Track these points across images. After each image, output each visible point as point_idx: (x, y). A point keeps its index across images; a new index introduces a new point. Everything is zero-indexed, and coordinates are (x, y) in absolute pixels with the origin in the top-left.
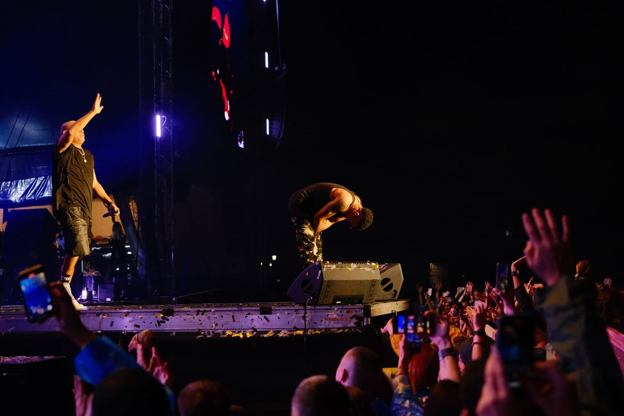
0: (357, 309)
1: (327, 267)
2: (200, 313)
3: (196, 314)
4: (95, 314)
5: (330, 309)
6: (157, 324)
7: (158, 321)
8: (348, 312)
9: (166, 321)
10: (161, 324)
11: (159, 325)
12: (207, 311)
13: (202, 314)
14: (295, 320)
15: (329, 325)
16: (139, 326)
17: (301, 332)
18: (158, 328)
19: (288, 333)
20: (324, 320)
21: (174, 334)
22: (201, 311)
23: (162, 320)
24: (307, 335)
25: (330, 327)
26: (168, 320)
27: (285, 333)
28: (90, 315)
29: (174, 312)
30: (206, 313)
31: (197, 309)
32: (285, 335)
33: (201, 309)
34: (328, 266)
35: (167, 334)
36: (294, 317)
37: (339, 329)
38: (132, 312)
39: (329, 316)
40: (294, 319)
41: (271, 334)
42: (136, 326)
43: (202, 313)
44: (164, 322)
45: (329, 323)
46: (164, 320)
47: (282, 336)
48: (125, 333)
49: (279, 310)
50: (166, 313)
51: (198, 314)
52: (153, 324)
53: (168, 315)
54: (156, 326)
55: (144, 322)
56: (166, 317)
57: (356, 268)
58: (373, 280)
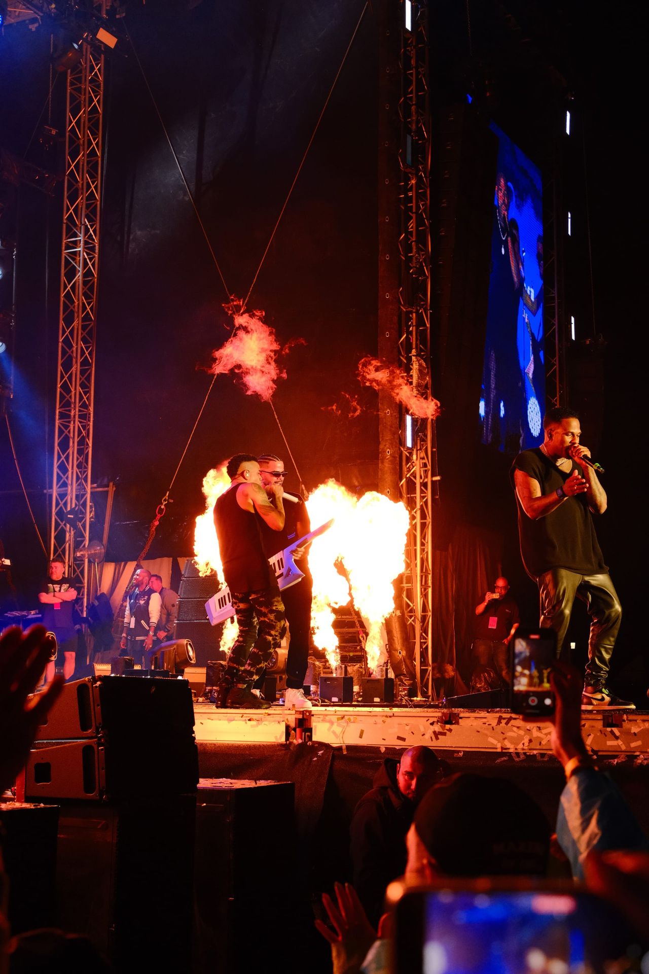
2: (502, 721)
3: (496, 721)
6: (434, 738)
7: (434, 732)
9: (448, 733)
10: (439, 736)
11: (437, 738)
12: (515, 719)
13: (507, 723)
16: (403, 739)
18: (436, 743)
21: (461, 754)
22: (504, 719)
23: (441, 730)
26: (450, 730)
27: (645, 759)
29: (461, 718)
30: (513, 722)
31: (498, 715)
32: (646, 762)
33: (504, 715)
35: (451, 753)
38: (393, 716)
41: (622, 759)
42: (399, 738)
43: (505, 721)
44: (444, 734)
46: (445, 731)
47: (641, 764)
48: (383, 750)
49: (636, 720)
50: (448, 719)
51: (499, 723)
52: (427, 736)
53: (451, 723)
54: (432, 740)
55: (412, 732)
56: (448, 726)
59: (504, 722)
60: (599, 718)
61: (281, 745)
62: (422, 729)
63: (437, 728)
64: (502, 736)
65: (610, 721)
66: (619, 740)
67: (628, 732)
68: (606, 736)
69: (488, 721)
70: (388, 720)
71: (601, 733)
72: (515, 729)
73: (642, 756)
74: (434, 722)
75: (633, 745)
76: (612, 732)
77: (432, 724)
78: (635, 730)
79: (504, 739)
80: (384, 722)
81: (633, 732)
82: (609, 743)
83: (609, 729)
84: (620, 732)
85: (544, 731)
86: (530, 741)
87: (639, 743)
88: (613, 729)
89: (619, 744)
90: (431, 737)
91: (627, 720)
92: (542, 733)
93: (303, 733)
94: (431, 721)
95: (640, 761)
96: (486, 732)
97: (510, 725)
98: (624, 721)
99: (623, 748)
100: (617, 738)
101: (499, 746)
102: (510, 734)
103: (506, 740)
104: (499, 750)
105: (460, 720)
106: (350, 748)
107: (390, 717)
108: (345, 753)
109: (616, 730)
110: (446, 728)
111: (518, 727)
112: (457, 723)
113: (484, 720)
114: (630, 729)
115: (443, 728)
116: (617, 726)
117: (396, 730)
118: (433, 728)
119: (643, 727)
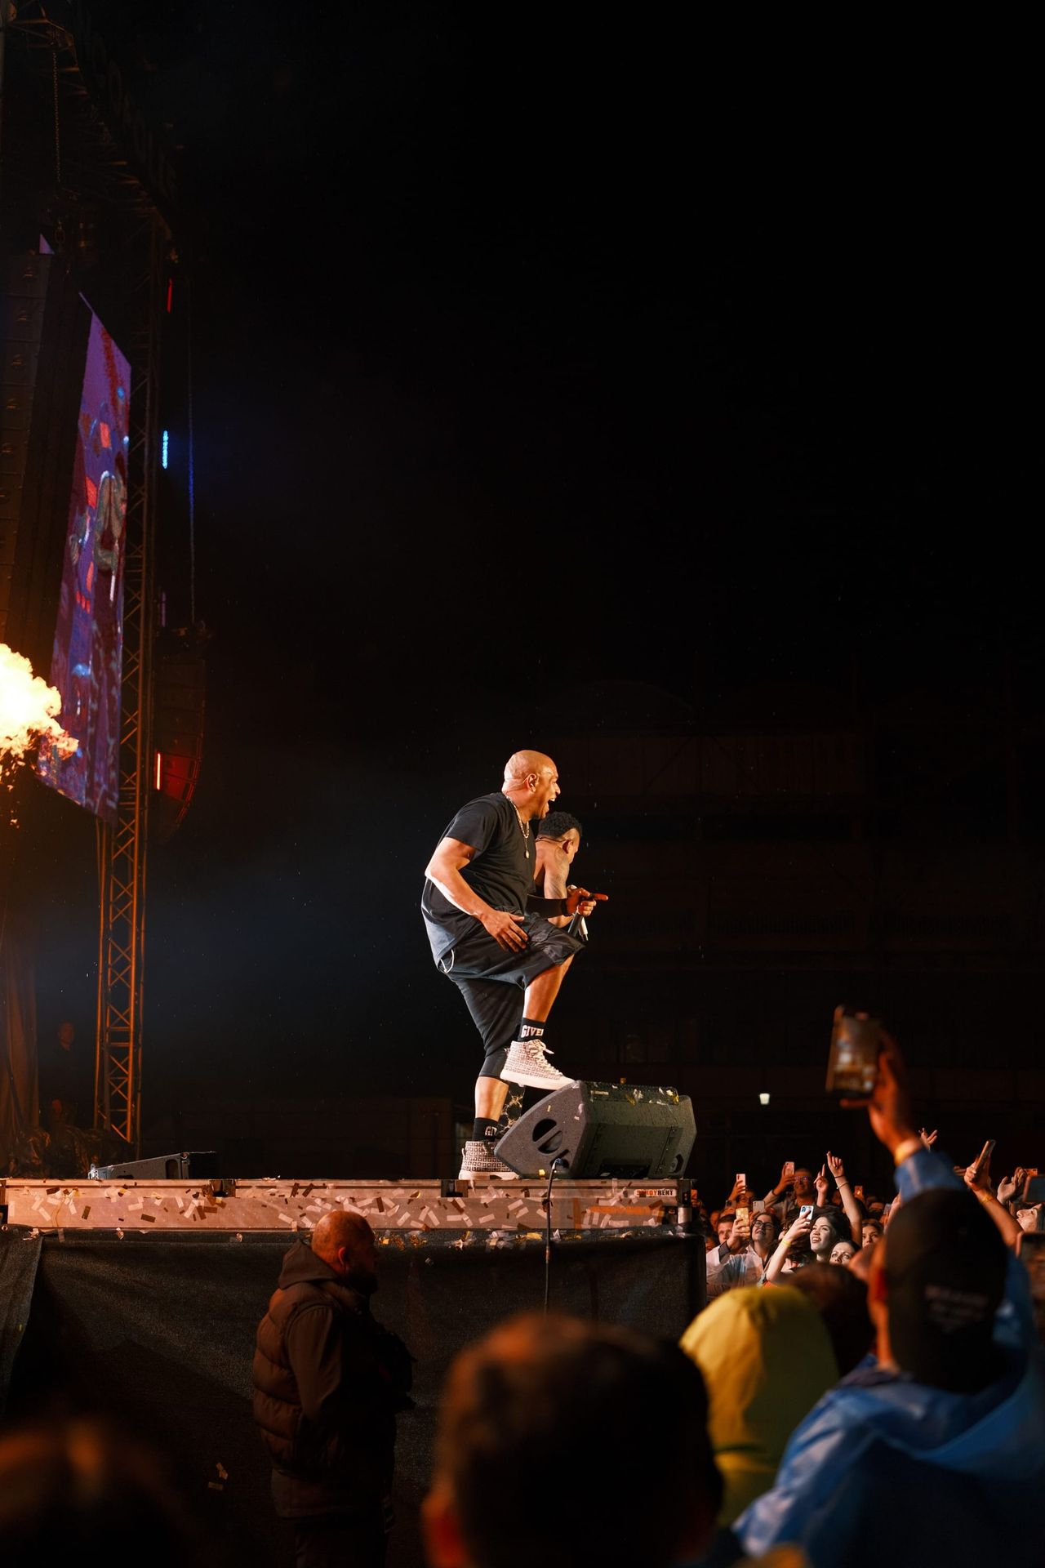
0: (661, 1188)
1: (595, 1095)
2: (299, 1190)
3: (290, 1190)
4: (44, 1191)
5: (600, 1188)
6: (197, 1215)
7: (199, 1208)
8: (642, 1195)
9: (220, 1209)
10: (206, 1214)
11: (203, 1217)
12: (318, 1187)
13: (305, 1194)
14: (524, 1211)
15: (600, 1222)
16: (152, 1219)
17: (536, 1236)
18: (200, 1224)
19: (508, 1238)
20: (588, 1211)
21: (240, 1238)
22: (302, 1187)
23: (209, 1205)
24: (552, 1243)
25: (602, 1226)
26: (223, 1205)
27: (500, 1239)
28: (32, 1190)
29: (238, 1187)
30: (314, 1190)
31: (292, 1182)
32: (502, 1243)
33: (302, 1183)
34: (597, 1092)
35: (224, 1236)
36: (520, 1202)
37: (622, 1230)
38: (136, 1186)
39: (601, 1203)
40: (521, 1207)
41: (468, 1239)
42: (144, 1217)
43: (304, 1190)
44: (214, 1211)
45: (601, 1218)
46: (216, 1206)
47: (496, 1246)
48: (121, 1234)
49: (486, 1187)
50: (218, 1189)
51: (294, 1193)
52: (187, 1215)
53: (222, 1194)
54: (195, 1220)
55: (165, 1209)
56: (219, 1199)
57: (641, 1101)
58: (671, 1129)
59: (301, 1191)
60: (436, 1185)
62: (181, 1204)
63: (202, 1201)
64: (299, 1212)
65: (451, 1188)
66: (464, 1215)
67: (475, 1204)
68: (446, 1208)
69: (278, 1192)
70: (127, 1193)
71: (440, 1204)
72: (318, 1201)
73: (494, 1234)
74: (198, 1193)
75: (482, 1220)
76: (454, 1203)
77: (196, 1196)
78: (485, 1199)
79: (304, 1215)
80: (120, 1194)
81: (482, 1202)
82: (453, 1218)
83: (450, 1199)
84: (465, 1203)
85: (360, 1204)
87: (491, 1217)
88: (457, 1199)
89: (465, 1219)
90: (194, 1215)
91: (474, 1186)
92: (356, 1206)
94: (193, 1192)
95: (493, 1243)
96: (275, 1206)
97: (309, 1196)
98: (470, 1188)
99: (470, 1224)
100: (461, 1211)
101: (294, 1225)
102: (309, 1208)
103: (305, 1217)
104: (293, 1231)
105: (236, 1190)
106: (70, 1233)
107: (131, 1187)
108: (62, 1239)
109: (458, 1199)
110: (217, 1202)
111: (323, 1199)
112: (234, 1195)
113: (272, 1190)
114: (479, 1200)
115: (213, 1202)
116: (460, 1195)
117: (140, 1206)
118: (196, 1202)
119: (495, 1197)
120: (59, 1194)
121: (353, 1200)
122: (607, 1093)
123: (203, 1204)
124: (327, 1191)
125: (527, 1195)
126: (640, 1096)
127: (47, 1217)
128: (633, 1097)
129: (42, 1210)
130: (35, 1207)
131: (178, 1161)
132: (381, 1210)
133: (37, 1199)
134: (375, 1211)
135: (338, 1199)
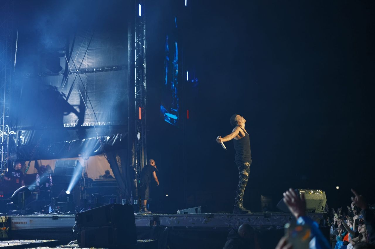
1: (301, 192)
4: (169, 217)
11: (206, 223)
12: (234, 216)
16: (194, 224)
18: (206, 225)
21: (215, 228)
26: (211, 220)
28: (166, 217)
32: (280, 228)
33: (230, 215)
35: (211, 227)
38: (190, 216)
40: (284, 220)
41: (271, 228)
42: (192, 223)
44: (209, 222)
46: (209, 220)
48: (187, 227)
49: (275, 215)
50: (210, 216)
51: (228, 217)
53: (211, 218)
55: (197, 221)
57: (313, 193)
58: (320, 200)
60: (263, 215)
61: (148, 227)
62: (201, 220)
65: (266, 216)
66: (270, 222)
70: (188, 217)
71: (264, 220)
72: (234, 219)
73: (278, 227)
75: (274, 223)
76: (268, 219)
77: (204, 218)
78: (275, 218)
79: (230, 223)
80: (186, 218)
82: (267, 223)
83: (266, 218)
84: (270, 219)
85: (244, 220)
86: (239, 223)
87: (277, 222)
90: (204, 223)
93: (157, 223)
95: (277, 228)
96: (224, 220)
97: (232, 218)
98: (271, 215)
99: (271, 224)
101: (228, 225)
104: (228, 226)
105: (214, 217)
106: (175, 227)
108: (173, 229)
113: (223, 217)
114: (273, 218)
116: (269, 217)
117: (191, 221)
118: (204, 220)
119: (277, 217)
120: (172, 218)
121: (242, 219)
122: (304, 192)
123: (206, 220)
124: (236, 216)
125: (285, 217)
126: (313, 192)
127: (169, 223)
128: (311, 192)
129: (168, 222)
130: (166, 221)
131: (198, 208)
132: (249, 221)
133: (167, 219)
134: (248, 221)
135: (239, 219)
